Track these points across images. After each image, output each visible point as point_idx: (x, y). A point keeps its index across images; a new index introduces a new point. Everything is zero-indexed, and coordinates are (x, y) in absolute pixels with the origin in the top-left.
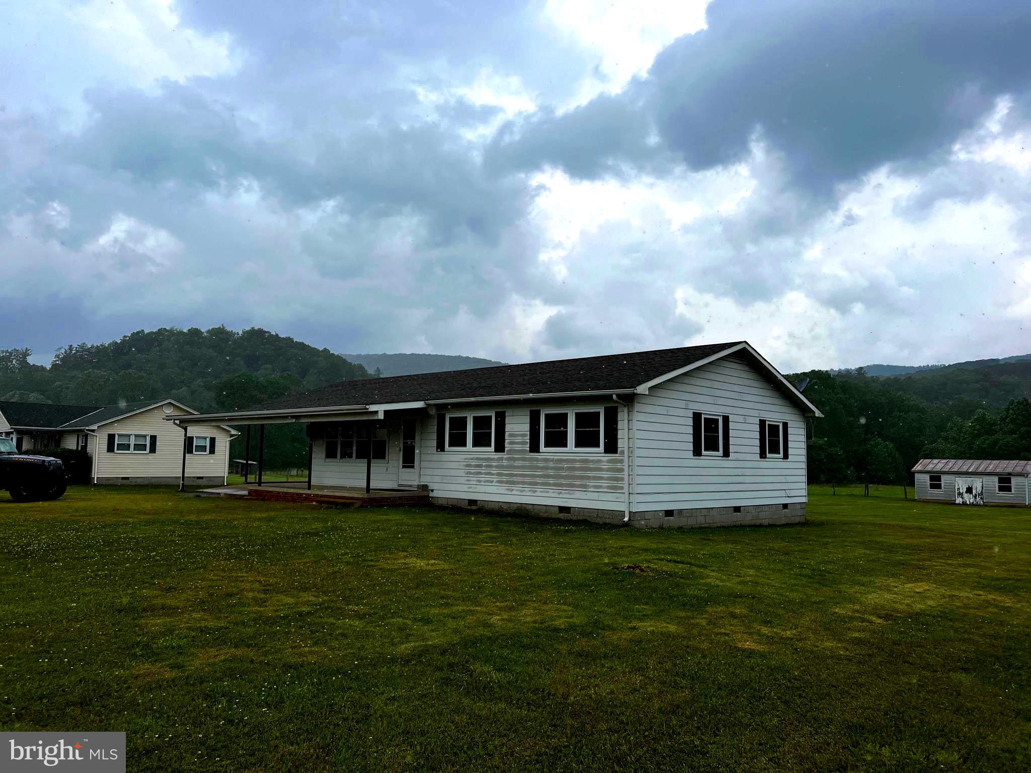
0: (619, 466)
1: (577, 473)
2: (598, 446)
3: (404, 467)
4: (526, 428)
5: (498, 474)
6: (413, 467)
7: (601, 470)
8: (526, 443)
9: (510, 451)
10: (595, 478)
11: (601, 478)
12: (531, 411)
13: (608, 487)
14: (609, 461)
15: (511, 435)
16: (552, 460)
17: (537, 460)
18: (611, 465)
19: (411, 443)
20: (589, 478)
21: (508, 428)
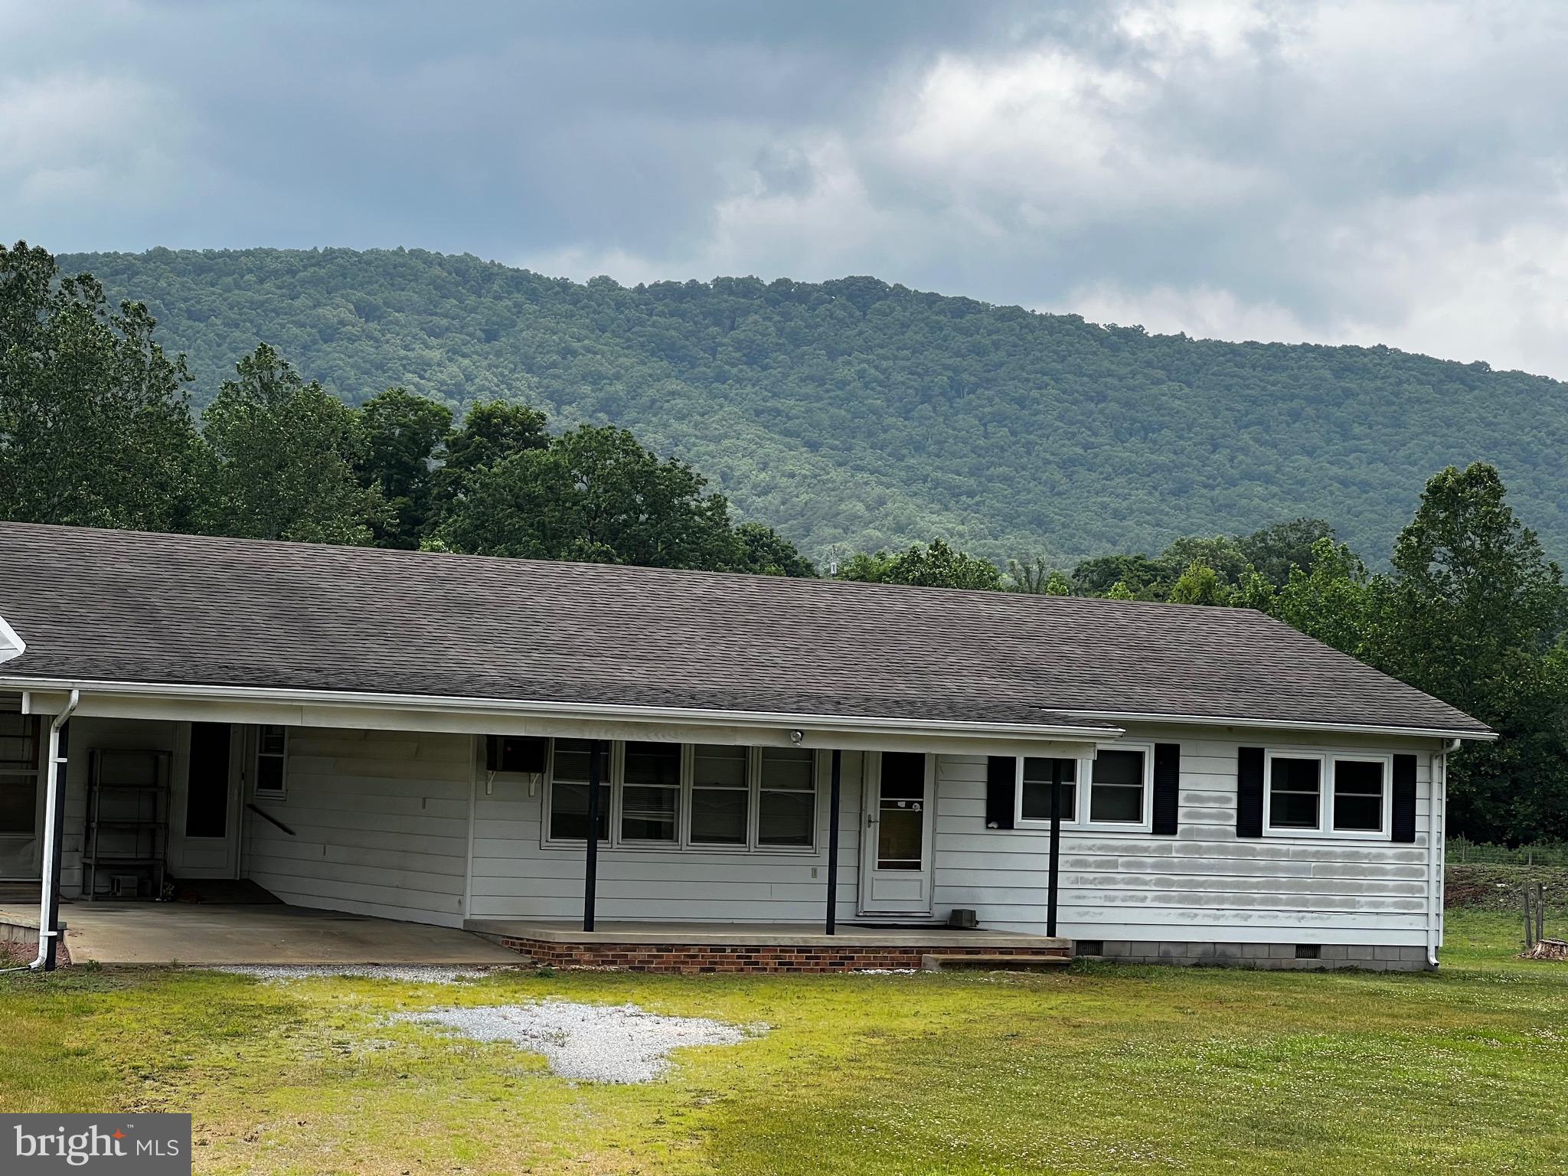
0: (1416, 865)
1: (1337, 879)
2: (1376, 825)
3: (881, 866)
4: (1229, 785)
5: (1158, 883)
6: (917, 866)
7: (1384, 872)
8: (1229, 817)
9: (1189, 833)
10: (1371, 888)
11: (1384, 888)
12: (1242, 751)
13: (1395, 905)
14: (1399, 857)
15: (1188, 799)
16: (1286, 854)
17: (1252, 852)
18: (1402, 864)
19: (909, 805)
20: (1359, 888)
21: (1184, 782)
